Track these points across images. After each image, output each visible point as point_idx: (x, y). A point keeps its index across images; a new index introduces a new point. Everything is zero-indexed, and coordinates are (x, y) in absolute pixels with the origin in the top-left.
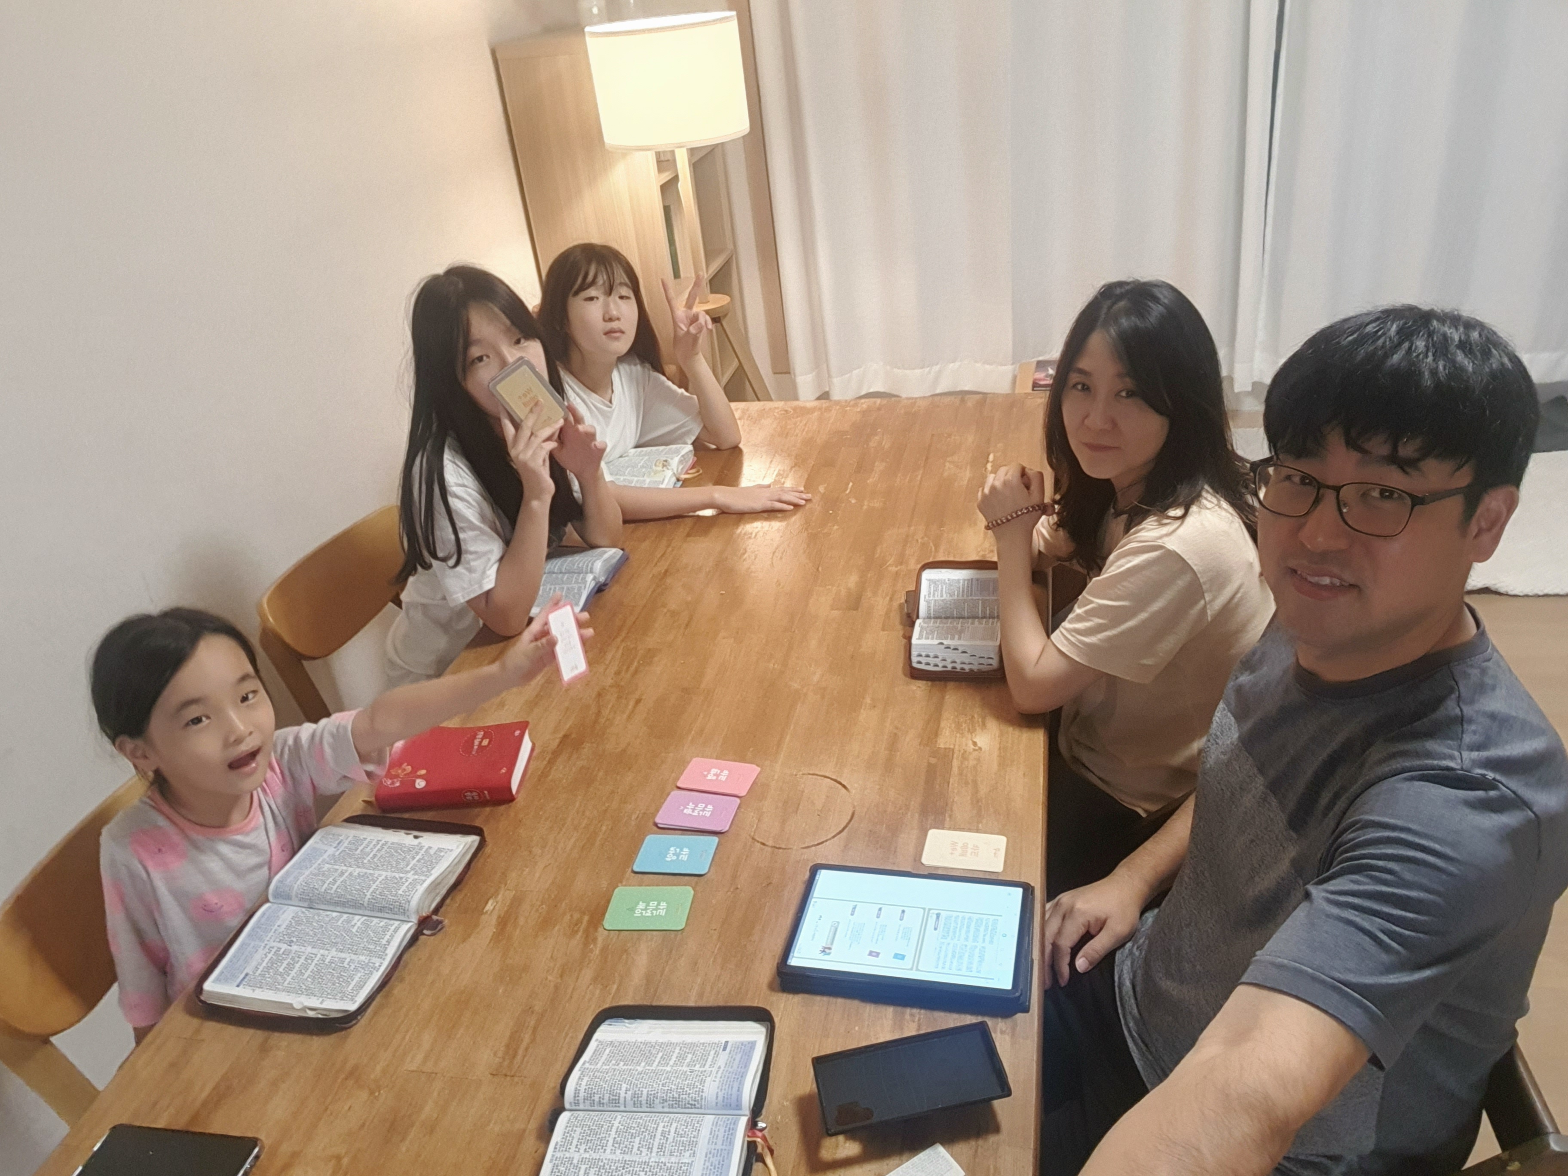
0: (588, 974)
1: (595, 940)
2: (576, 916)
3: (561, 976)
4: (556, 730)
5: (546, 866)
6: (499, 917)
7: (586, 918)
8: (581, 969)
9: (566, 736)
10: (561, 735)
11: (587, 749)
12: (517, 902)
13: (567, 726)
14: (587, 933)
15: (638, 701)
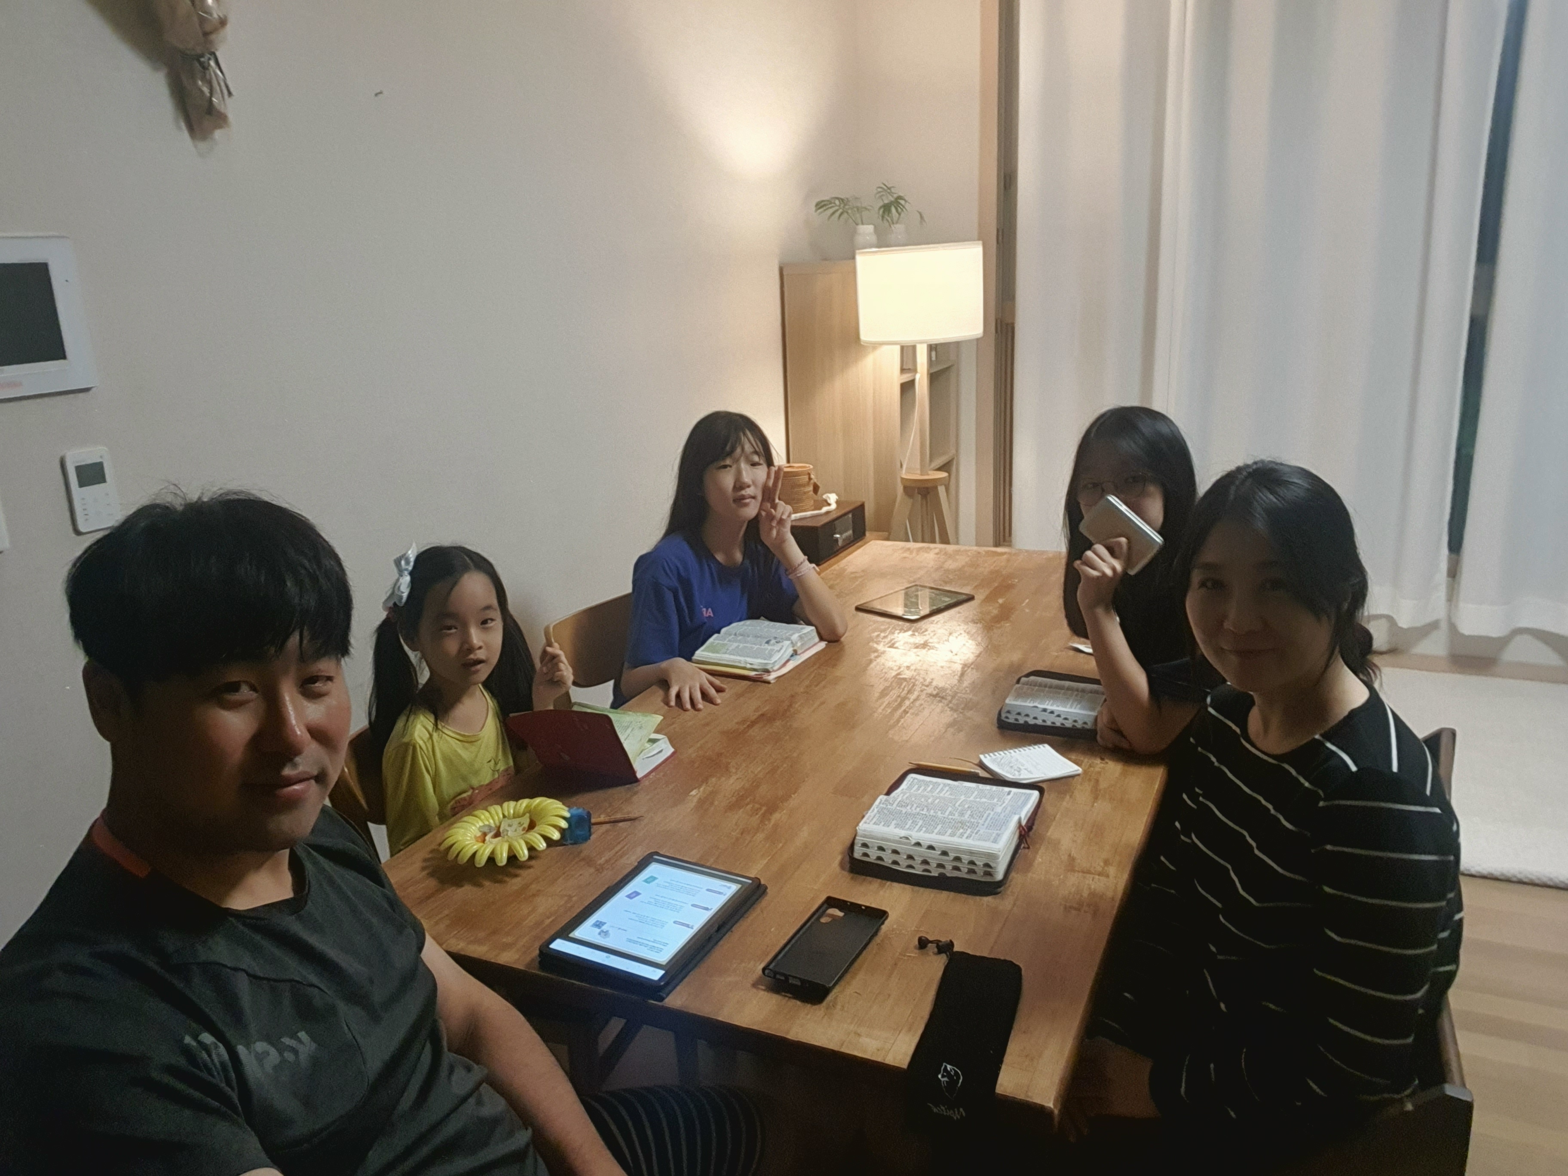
0: (760, 836)
1: (769, 820)
2: (757, 806)
3: (742, 834)
4: (756, 710)
5: (737, 779)
6: (700, 799)
7: (764, 808)
8: (756, 833)
9: (762, 715)
10: (760, 713)
11: (778, 723)
12: (713, 793)
13: (765, 710)
14: (764, 815)
15: (822, 703)
